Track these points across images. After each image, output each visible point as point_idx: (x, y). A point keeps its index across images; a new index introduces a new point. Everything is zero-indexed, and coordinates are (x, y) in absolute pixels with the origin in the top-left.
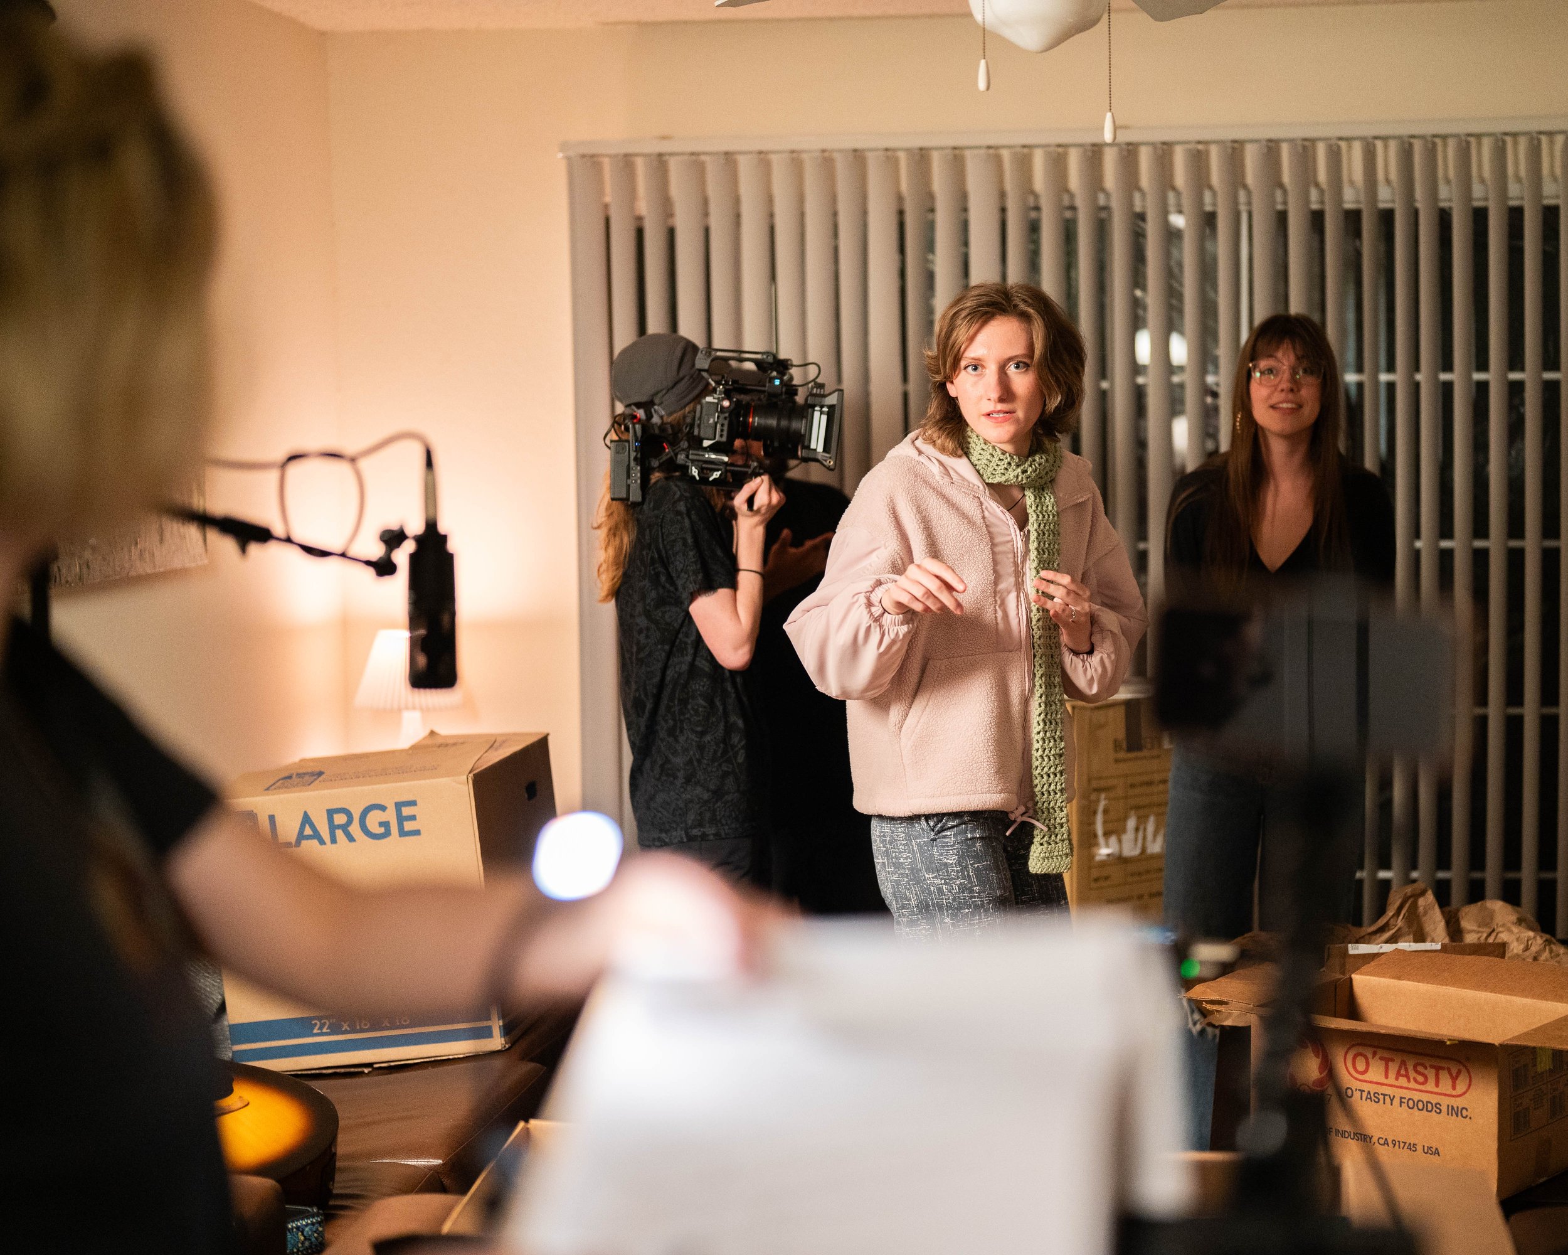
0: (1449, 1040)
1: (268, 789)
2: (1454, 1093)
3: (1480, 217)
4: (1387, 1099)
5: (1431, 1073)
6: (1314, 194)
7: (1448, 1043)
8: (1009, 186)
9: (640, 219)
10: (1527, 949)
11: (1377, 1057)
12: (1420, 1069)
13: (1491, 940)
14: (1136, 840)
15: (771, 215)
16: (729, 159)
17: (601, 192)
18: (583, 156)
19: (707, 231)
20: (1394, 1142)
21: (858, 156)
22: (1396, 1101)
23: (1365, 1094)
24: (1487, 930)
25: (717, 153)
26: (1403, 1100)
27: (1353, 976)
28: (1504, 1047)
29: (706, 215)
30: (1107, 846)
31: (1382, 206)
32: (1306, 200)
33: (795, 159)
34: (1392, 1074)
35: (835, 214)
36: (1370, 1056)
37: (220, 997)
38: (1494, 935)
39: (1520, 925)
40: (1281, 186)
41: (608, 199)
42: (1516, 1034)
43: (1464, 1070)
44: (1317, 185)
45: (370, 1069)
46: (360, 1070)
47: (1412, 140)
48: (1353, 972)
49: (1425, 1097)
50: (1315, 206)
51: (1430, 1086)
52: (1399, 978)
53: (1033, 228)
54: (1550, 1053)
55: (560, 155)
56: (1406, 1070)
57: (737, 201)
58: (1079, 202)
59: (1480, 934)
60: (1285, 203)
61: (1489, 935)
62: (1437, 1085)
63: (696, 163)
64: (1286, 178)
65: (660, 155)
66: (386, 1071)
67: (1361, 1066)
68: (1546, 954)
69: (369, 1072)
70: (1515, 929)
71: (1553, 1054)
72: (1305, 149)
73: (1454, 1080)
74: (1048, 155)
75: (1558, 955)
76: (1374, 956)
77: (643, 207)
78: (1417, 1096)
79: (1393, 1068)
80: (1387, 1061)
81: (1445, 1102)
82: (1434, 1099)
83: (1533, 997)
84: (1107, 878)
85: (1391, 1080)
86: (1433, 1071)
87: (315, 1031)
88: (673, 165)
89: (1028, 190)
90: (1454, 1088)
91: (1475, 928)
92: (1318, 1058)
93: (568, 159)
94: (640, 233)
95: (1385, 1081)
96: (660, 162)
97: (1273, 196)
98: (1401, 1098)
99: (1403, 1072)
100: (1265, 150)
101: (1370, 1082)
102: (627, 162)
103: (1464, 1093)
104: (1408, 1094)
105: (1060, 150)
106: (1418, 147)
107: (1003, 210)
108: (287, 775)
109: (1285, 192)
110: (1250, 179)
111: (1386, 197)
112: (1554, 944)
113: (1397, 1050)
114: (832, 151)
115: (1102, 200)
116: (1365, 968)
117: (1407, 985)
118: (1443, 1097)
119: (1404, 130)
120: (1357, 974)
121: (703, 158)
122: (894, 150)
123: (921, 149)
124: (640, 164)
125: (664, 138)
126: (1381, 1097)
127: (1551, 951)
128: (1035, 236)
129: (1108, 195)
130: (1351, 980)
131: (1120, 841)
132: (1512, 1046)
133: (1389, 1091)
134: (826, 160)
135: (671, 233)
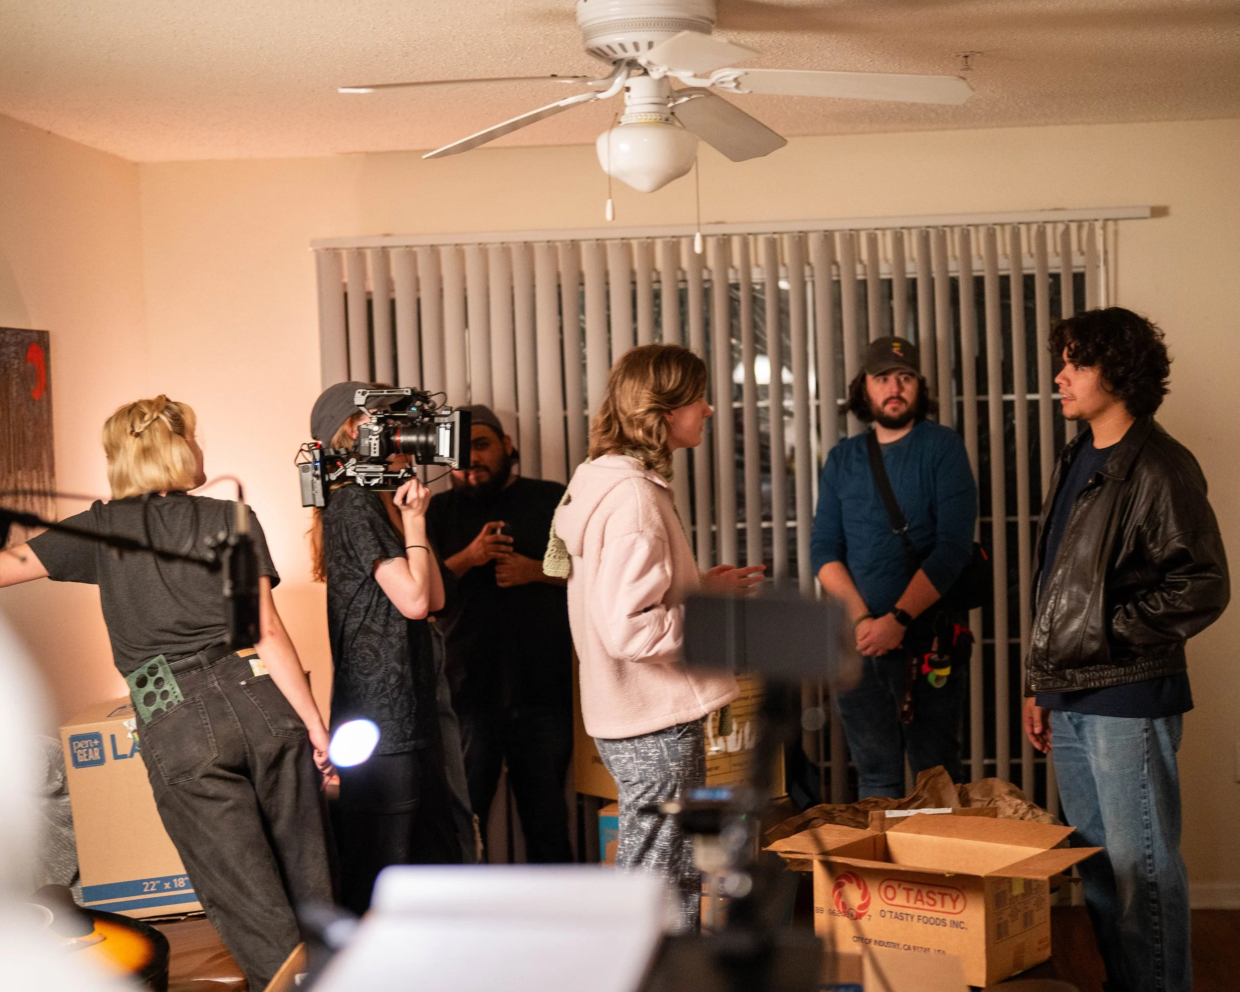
0: (948, 873)
1: (109, 716)
2: (954, 911)
3: (979, 282)
4: (909, 918)
5: (938, 898)
6: (859, 269)
7: (947, 875)
8: (636, 266)
9: (369, 293)
10: (1016, 812)
11: (902, 887)
12: (931, 895)
13: (991, 806)
14: (737, 739)
15: (465, 290)
16: (434, 250)
17: (340, 274)
18: (327, 249)
19: (419, 301)
20: (915, 948)
21: (528, 247)
22: (915, 919)
23: (893, 914)
24: (988, 799)
25: (425, 246)
26: (920, 918)
27: (888, 833)
28: (988, 878)
29: (418, 290)
30: (716, 745)
31: (909, 276)
32: (854, 274)
33: (483, 250)
34: (912, 900)
35: (512, 288)
36: (896, 887)
37: (75, 868)
38: (993, 802)
39: (1011, 795)
40: (835, 263)
41: (346, 280)
42: (997, 869)
43: (961, 897)
44: (861, 262)
45: (185, 917)
46: (178, 918)
47: (930, 230)
48: (887, 830)
49: (935, 915)
50: (860, 277)
51: (938, 907)
52: (919, 833)
53: (656, 296)
54: (1022, 882)
55: (311, 249)
56: (921, 897)
57: (440, 280)
58: (690, 277)
59: (983, 803)
60: (839, 275)
61: (990, 803)
62: (943, 906)
63: (410, 253)
64: (839, 257)
65: (384, 248)
66: (197, 918)
67: (890, 895)
68: (1029, 816)
69: (185, 919)
70: (1007, 798)
71: (1025, 882)
72: (851, 237)
73: (954, 901)
74: (666, 244)
75: (1038, 816)
76: (904, 818)
77: (371, 285)
78: (929, 914)
79: (913, 894)
80: (908, 890)
81: (949, 918)
82: (941, 916)
83: (1012, 844)
84: (716, 768)
85: (911, 904)
86: (940, 896)
87: (146, 890)
88: (393, 254)
89: (651, 268)
90: (954, 908)
91: (979, 798)
92: (860, 889)
93: (316, 251)
94: (369, 304)
95: (907, 905)
96: (384, 253)
97: (830, 270)
98: (919, 916)
99: (919, 898)
100: (823, 238)
101: (898, 906)
102: (359, 253)
103: (961, 911)
104: (923, 913)
105: (674, 240)
106: (933, 233)
107: (634, 283)
108: (122, 705)
109: (838, 267)
110: (813, 258)
111: (913, 269)
112: (1035, 808)
113: (914, 883)
114: (509, 243)
115: (706, 276)
116: (896, 827)
117: (925, 838)
118: (947, 915)
119: (923, 222)
120: (891, 831)
121: (415, 249)
122: (554, 242)
123: (572, 241)
124: (369, 255)
125: (388, 235)
126: (905, 916)
127: (1033, 813)
128: (657, 301)
129: (710, 271)
130: (885, 835)
131: (725, 741)
132: (993, 877)
133: (910, 911)
134: (505, 249)
135: (392, 303)
